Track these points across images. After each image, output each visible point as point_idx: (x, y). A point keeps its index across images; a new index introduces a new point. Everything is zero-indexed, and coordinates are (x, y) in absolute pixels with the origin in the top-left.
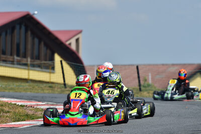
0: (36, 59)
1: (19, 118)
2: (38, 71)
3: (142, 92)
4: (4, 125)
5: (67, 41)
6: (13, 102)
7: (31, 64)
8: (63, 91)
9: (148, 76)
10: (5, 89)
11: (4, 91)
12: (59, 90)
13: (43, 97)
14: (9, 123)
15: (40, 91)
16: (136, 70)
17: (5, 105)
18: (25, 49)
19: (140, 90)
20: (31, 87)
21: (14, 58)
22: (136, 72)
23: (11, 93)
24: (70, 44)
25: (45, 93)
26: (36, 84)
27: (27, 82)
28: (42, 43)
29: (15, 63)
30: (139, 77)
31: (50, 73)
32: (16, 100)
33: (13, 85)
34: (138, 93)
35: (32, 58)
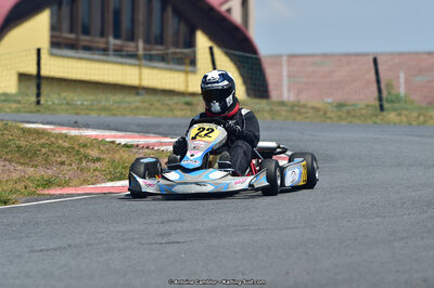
0: (156, 43)
1: (122, 174)
3: (385, 113)
4: (89, 188)
5: (222, 4)
6: (108, 137)
7: (145, 55)
9: (399, 77)
10: (90, 108)
11: (87, 114)
13: (171, 126)
14: (100, 183)
15: (165, 112)
16: (372, 65)
17: (92, 145)
18: (133, 21)
19: (382, 108)
20: (146, 105)
21: (107, 43)
22: (373, 71)
23: (104, 117)
24: (229, 10)
25: (176, 117)
26: (158, 98)
27: (138, 94)
28: (170, 9)
29: (111, 53)
30: (378, 82)
31: (186, 72)
32: (114, 133)
33: (108, 100)
34: (376, 116)
35: (147, 41)
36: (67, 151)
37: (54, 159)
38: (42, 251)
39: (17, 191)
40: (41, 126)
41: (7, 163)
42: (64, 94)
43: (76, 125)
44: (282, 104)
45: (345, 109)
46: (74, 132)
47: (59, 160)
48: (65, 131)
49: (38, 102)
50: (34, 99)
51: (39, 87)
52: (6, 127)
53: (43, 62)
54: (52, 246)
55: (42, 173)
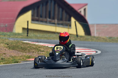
0: (60, 20)
2: (62, 27)
5: (79, 10)
6: (46, 45)
7: (57, 23)
8: (76, 39)
10: (41, 37)
11: (41, 39)
12: (74, 38)
17: (42, 47)
18: (54, 14)
21: (47, 20)
23: (45, 40)
24: (80, 12)
27: (55, 34)
28: (64, 11)
29: (48, 22)
31: (68, 28)
32: (48, 44)
33: (47, 35)
35: (58, 20)
36: (35, 49)
37: (31, 51)
38: (27, 75)
39: (21, 59)
40: (28, 42)
41: (18, 52)
42: (35, 34)
43: (38, 42)
44: (94, 37)
45: (111, 39)
46: (37, 44)
47: (32, 51)
48: (34, 43)
49: (27, 36)
50: (26, 35)
51: (28, 31)
52: (18, 42)
53: (29, 24)
54: (30, 74)
55: (28, 54)
